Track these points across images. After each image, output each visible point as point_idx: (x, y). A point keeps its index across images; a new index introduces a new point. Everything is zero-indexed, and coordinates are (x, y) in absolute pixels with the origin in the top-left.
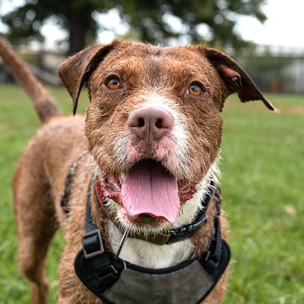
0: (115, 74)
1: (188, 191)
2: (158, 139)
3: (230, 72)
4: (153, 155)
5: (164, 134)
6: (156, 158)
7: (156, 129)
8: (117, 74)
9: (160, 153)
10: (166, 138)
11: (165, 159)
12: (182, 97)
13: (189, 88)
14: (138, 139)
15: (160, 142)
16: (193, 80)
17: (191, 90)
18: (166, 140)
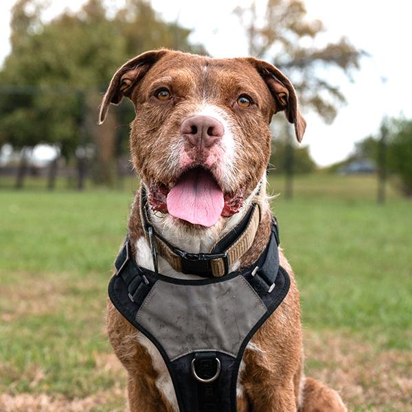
0: (164, 86)
1: (234, 204)
2: (209, 146)
3: (279, 87)
4: (203, 162)
5: (215, 142)
6: (206, 165)
7: (208, 137)
8: (167, 87)
9: (211, 160)
10: (216, 146)
11: (214, 166)
12: (231, 108)
13: (237, 100)
14: (190, 145)
15: (211, 149)
16: (242, 92)
17: (239, 102)
18: (216, 148)
